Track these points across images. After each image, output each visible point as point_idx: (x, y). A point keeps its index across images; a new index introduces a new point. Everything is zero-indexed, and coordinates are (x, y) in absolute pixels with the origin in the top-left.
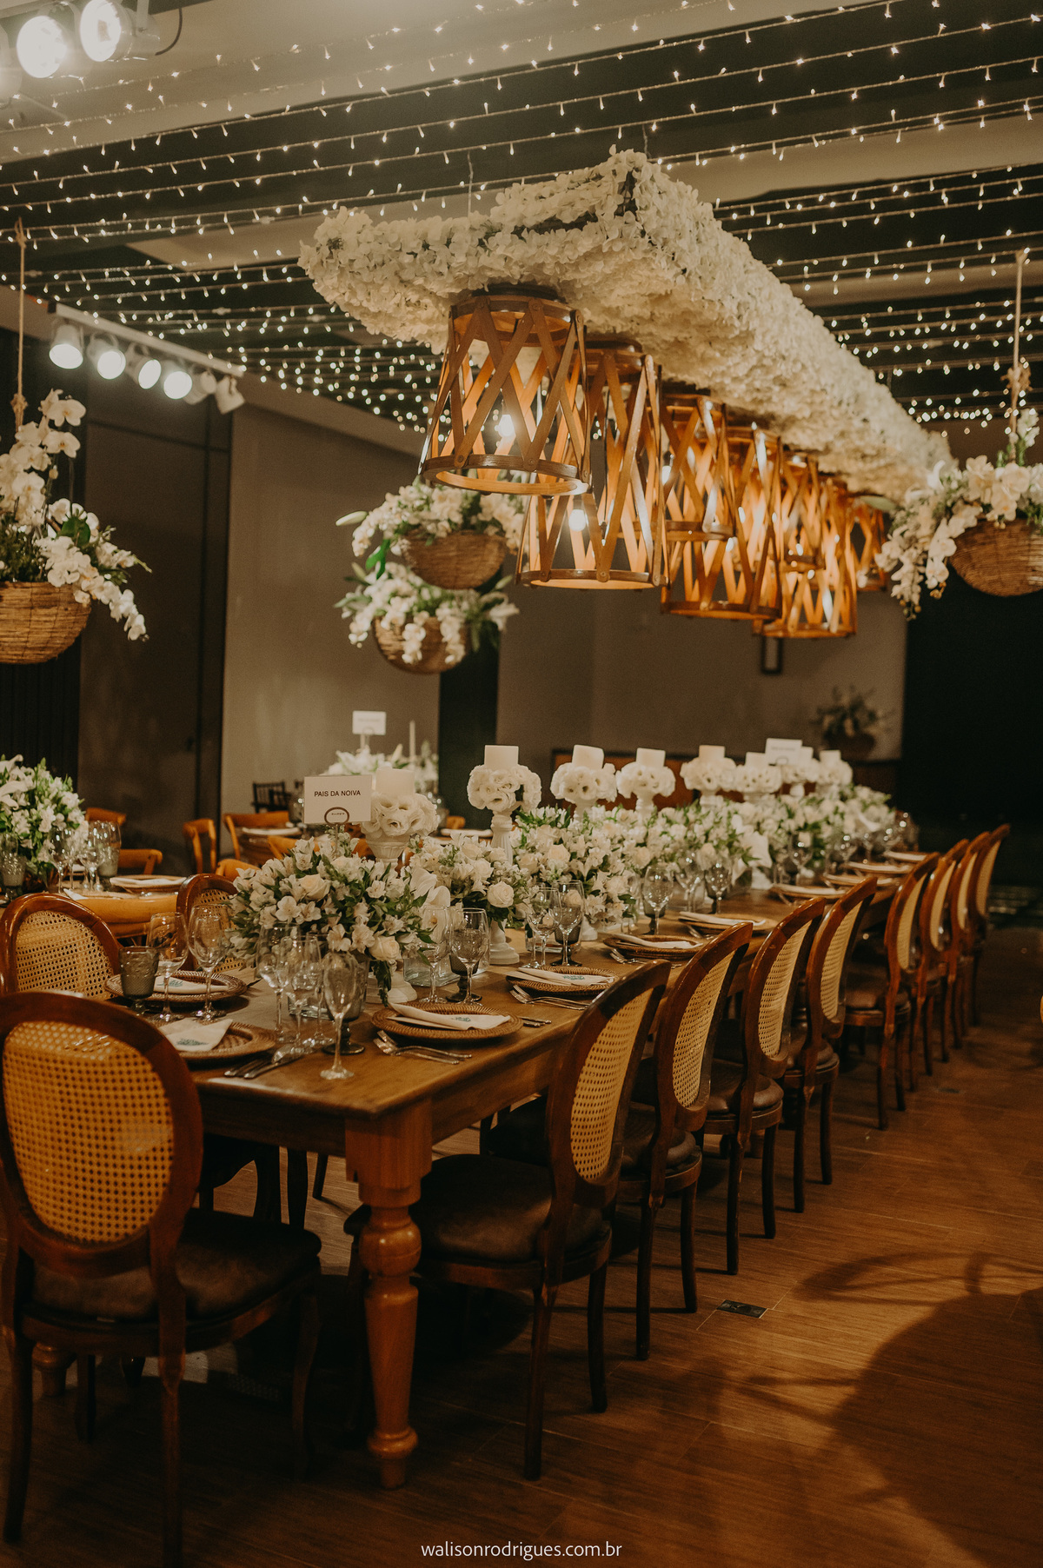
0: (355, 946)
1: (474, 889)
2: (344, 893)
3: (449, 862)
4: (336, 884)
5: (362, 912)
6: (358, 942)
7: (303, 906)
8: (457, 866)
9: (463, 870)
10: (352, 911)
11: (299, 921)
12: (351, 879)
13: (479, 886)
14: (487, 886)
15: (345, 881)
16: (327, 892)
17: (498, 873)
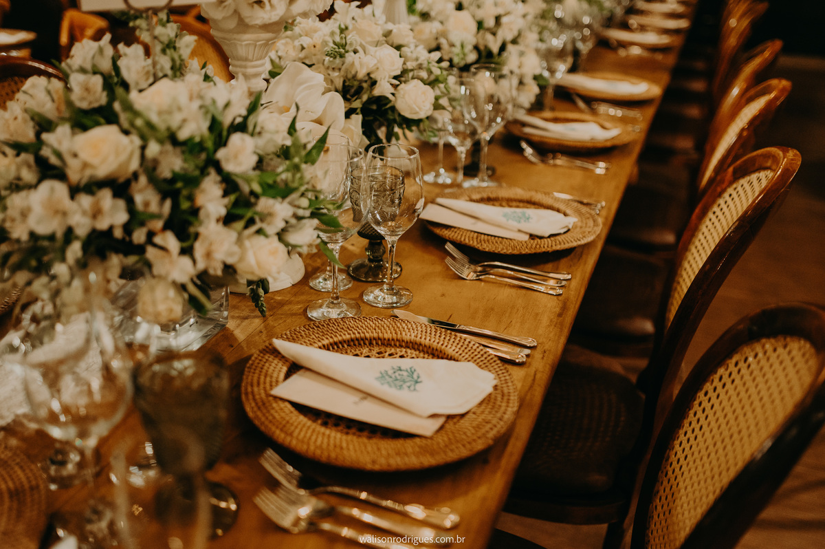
0: (201, 265)
1: (377, 92)
2: (173, 163)
3: (340, 51)
4: (153, 149)
5: (212, 200)
6: (208, 255)
7: (85, 201)
8: (350, 57)
9: (361, 64)
10: (191, 198)
11: (82, 231)
12: (183, 135)
13: (383, 88)
14: (395, 87)
15: (172, 138)
16: (135, 165)
17: (410, 65)
